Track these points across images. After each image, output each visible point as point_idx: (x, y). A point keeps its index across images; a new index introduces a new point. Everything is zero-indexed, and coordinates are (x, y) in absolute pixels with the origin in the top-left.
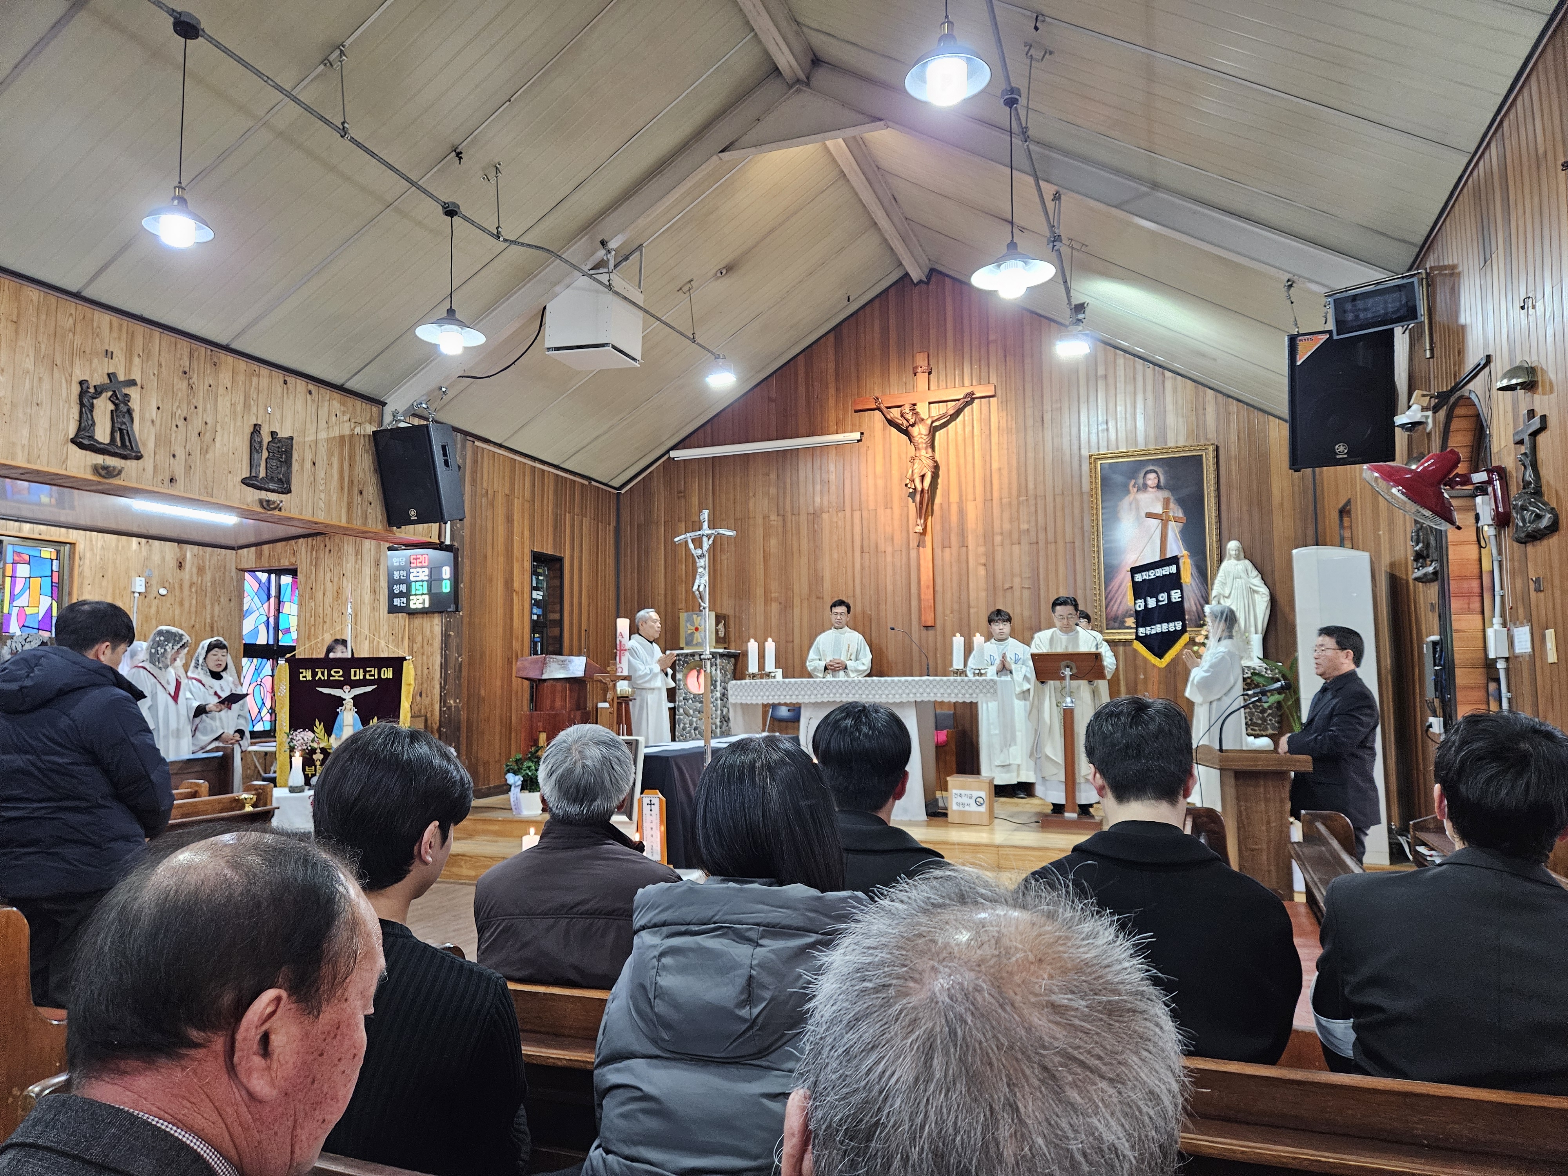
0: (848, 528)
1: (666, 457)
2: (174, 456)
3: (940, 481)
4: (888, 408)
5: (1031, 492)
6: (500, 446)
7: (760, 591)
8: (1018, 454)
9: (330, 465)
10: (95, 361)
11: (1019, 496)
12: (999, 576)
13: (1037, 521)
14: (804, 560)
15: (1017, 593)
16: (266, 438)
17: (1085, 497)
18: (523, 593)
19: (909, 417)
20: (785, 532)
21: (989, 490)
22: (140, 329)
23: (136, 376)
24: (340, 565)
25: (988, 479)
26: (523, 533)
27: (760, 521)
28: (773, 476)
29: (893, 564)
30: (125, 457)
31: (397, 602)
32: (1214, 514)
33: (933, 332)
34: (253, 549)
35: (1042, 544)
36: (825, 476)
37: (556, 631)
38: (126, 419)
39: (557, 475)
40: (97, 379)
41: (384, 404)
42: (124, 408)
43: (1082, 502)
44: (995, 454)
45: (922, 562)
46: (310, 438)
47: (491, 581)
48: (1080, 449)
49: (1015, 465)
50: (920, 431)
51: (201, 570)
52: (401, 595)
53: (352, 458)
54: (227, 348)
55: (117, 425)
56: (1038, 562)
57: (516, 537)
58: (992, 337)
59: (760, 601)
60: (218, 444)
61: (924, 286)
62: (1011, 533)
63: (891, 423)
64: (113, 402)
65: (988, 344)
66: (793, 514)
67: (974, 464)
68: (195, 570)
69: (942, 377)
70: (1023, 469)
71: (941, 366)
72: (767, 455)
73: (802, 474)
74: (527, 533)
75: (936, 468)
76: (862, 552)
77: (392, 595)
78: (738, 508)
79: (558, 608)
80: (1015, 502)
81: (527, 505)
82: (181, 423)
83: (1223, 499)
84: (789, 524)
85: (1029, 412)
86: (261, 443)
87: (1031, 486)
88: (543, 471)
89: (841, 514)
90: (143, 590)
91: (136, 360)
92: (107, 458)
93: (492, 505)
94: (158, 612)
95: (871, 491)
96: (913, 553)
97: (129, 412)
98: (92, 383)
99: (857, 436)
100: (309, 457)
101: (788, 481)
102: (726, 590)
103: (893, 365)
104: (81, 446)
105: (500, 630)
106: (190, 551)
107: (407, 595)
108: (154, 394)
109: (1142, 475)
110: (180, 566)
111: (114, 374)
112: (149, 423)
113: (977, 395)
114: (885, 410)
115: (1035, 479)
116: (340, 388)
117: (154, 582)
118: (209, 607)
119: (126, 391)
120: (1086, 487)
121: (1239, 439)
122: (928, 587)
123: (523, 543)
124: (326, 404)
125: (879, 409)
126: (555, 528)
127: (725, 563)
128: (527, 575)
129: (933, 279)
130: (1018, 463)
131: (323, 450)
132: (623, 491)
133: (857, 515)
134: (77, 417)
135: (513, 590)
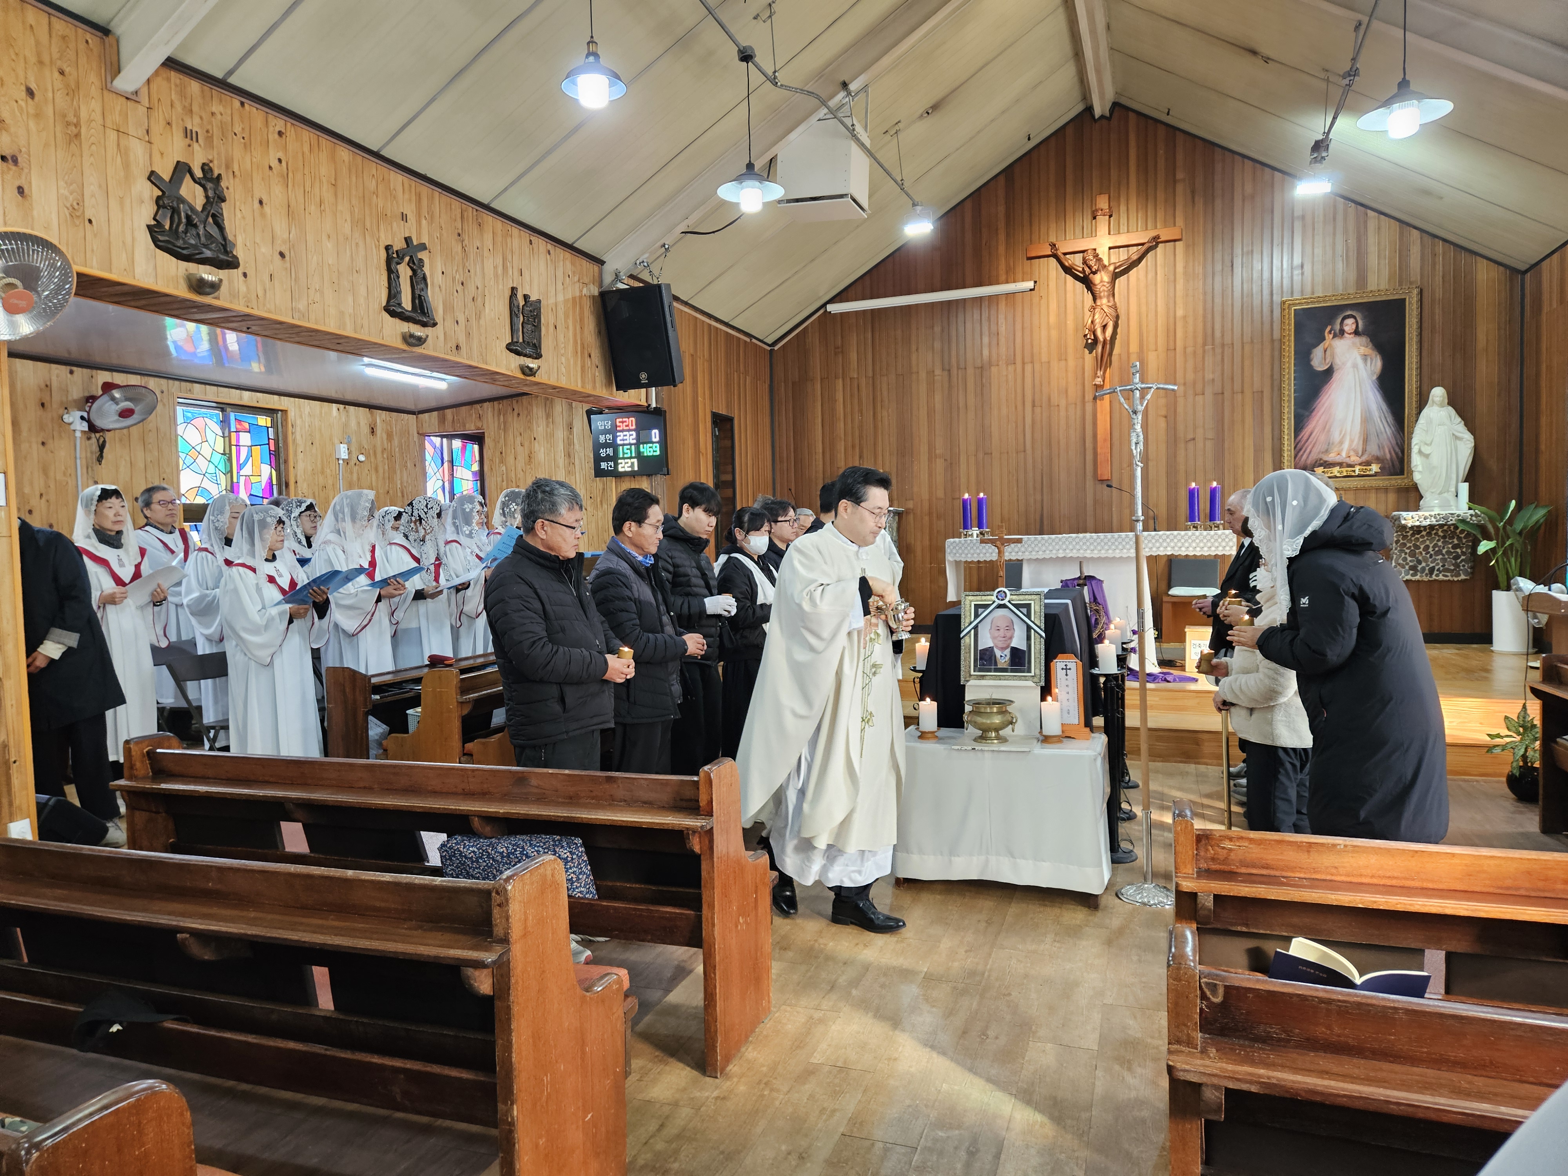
0: (1019, 381)
1: (821, 311)
2: (457, 322)
3: (1119, 330)
4: (1065, 254)
5: (1218, 341)
6: (686, 304)
7: (924, 449)
8: (1205, 301)
9: (567, 328)
10: (395, 224)
11: (1205, 344)
12: (1181, 427)
13: (1223, 370)
14: (971, 416)
15: (1200, 444)
16: (522, 303)
17: (1277, 344)
18: (707, 454)
19: (1092, 263)
20: (950, 387)
21: (1172, 338)
22: (425, 189)
23: (425, 240)
24: (530, 428)
25: (1172, 327)
26: (704, 393)
27: (923, 375)
28: (937, 329)
29: (1067, 417)
30: (424, 325)
31: (603, 465)
32: (1415, 360)
33: (1114, 173)
34: (435, 413)
35: (1227, 394)
36: (993, 327)
37: (728, 492)
38: (423, 286)
39: (727, 333)
40: (399, 244)
41: (602, 263)
42: (420, 275)
43: (1273, 350)
44: (1179, 301)
45: (1099, 415)
46: (552, 301)
47: (684, 442)
48: (1272, 294)
49: (1201, 312)
50: (1101, 279)
51: (390, 436)
52: (608, 459)
53: (582, 320)
54: (487, 207)
55: (417, 292)
56: (1223, 413)
57: (699, 398)
58: (1180, 175)
59: (924, 458)
60: (487, 311)
61: (1104, 122)
62: (1194, 383)
63: (1068, 270)
64: (411, 268)
65: (1175, 182)
66: (958, 368)
67: (1156, 312)
68: (385, 436)
69: (1123, 220)
70: (1209, 316)
71: (1123, 208)
72: (932, 305)
73: (969, 325)
74: (707, 394)
75: (1117, 317)
76: (1034, 406)
77: (598, 460)
79: (729, 468)
80: (1200, 351)
81: (706, 364)
82: (460, 287)
83: (1426, 345)
84: (954, 379)
85: (1218, 256)
86: (518, 306)
87: (1218, 334)
88: (717, 328)
89: (1011, 368)
90: (347, 457)
91: (424, 222)
92: (411, 325)
94: (359, 479)
95: (1044, 343)
96: (1089, 407)
97: (424, 278)
98: (395, 249)
99: (1031, 284)
100: (552, 321)
101: (954, 333)
103: (1069, 208)
104: (393, 314)
106: (380, 415)
107: (615, 458)
108: (439, 258)
109: (1339, 320)
110: (373, 431)
111: (410, 238)
112: (437, 289)
113: (1163, 238)
114: (1062, 256)
115: (1223, 327)
116: (570, 247)
117: (353, 449)
118: (398, 472)
119: (422, 255)
120: (1277, 335)
121: (1443, 281)
122: (1105, 440)
123: (705, 404)
124: (561, 263)
125: (1055, 256)
126: (727, 386)
127: (886, 419)
128: (710, 436)
129: (1116, 114)
130: (1205, 309)
131: (561, 315)
132: (776, 348)
133: (1028, 368)
134: (386, 285)
135: (699, 452)
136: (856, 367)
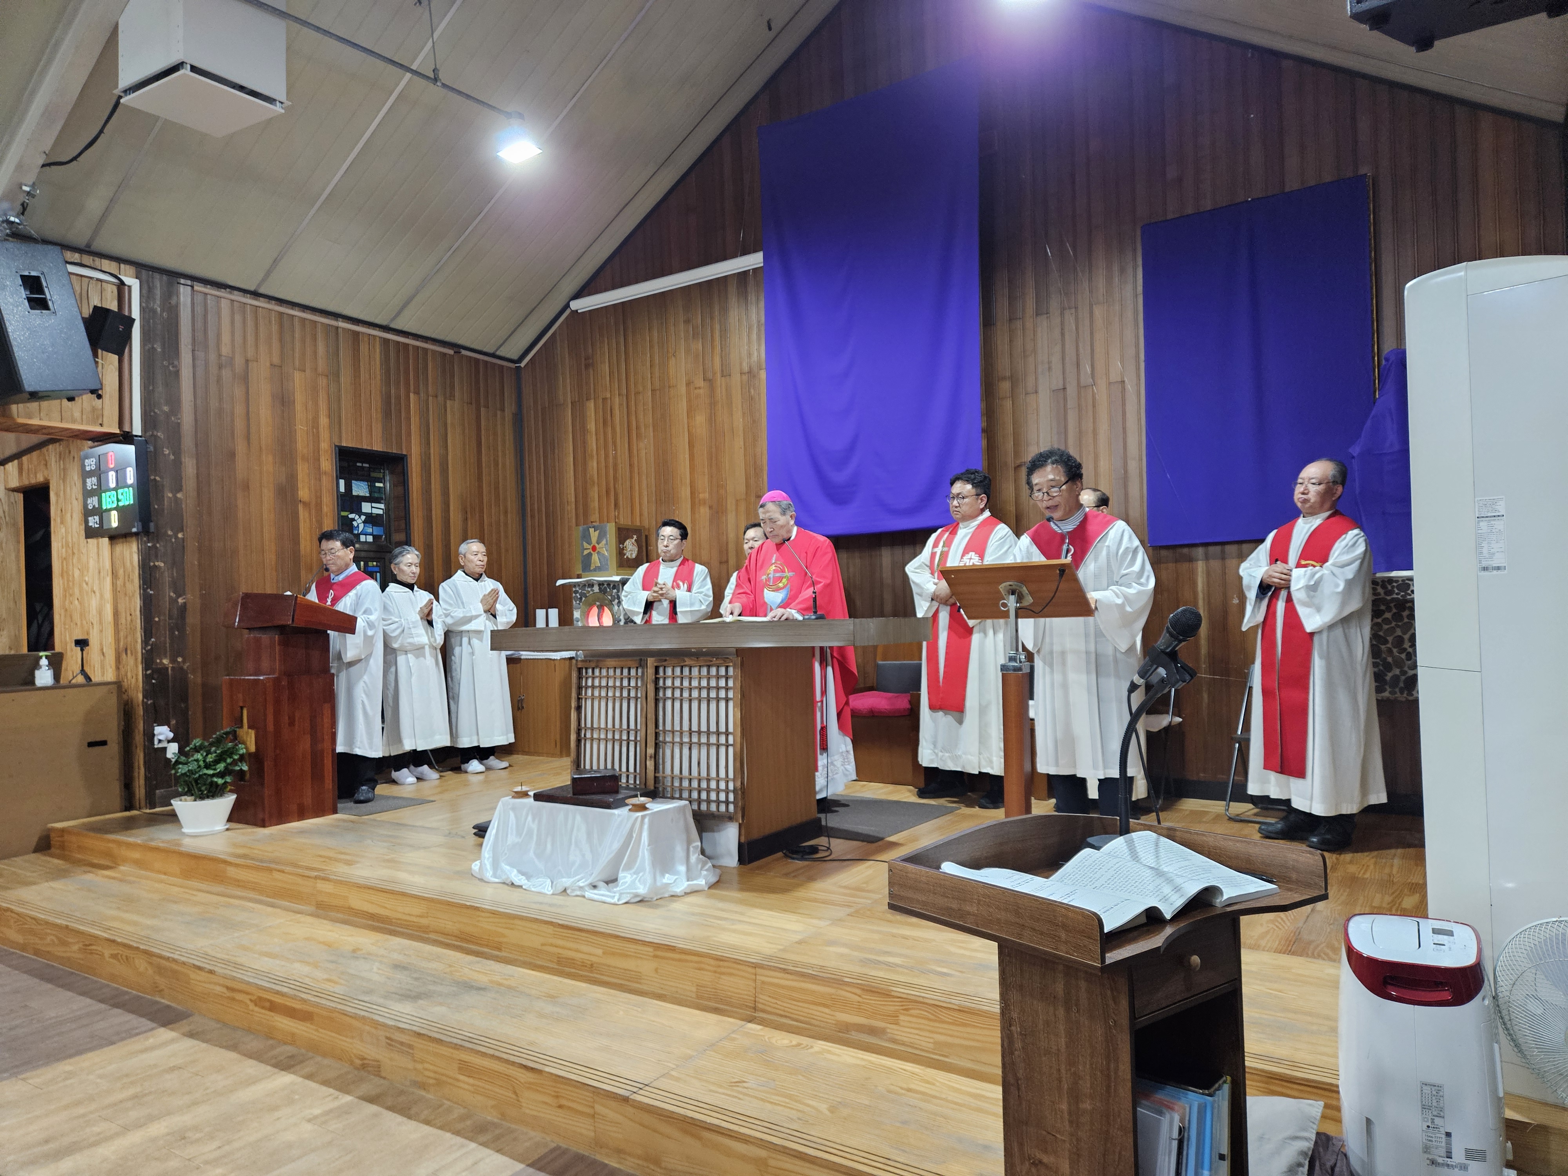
1: (568, 312)
5: (1055, 305)
6: (255, 294)
7: (686, 492)
14: (739, 442)
18: (319, 505)
20: (713, 404)
26: (315, 420)
27: (683, 389)
31: (91, 521)
39: (386, 341)
47: (246, 487)
52: (94, 511)
57: (301, 428)
66: (723, 376)
70: (1042, 267)
72: (686, 291)
74: (324, 421)
77: (86, 513)
78: (657, 374)
79: (403, 525)
81: (322, 382)
84: (718, 392)
87: (1055, 293)
88: (354, 332)
93: (245, 379)
102: (645, 493)
105: (270, 557)
107: (100, 511)
115: (1061, 281)
123: (316, 435)
126: (387, 413)
127: (643, 453)
128: (327, 482)
132: (522, 365)
135: (296, 501)
136: (608, 383)
